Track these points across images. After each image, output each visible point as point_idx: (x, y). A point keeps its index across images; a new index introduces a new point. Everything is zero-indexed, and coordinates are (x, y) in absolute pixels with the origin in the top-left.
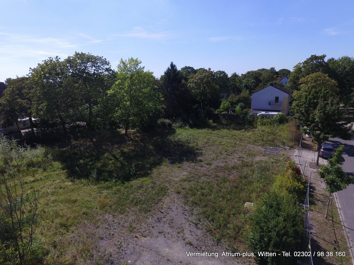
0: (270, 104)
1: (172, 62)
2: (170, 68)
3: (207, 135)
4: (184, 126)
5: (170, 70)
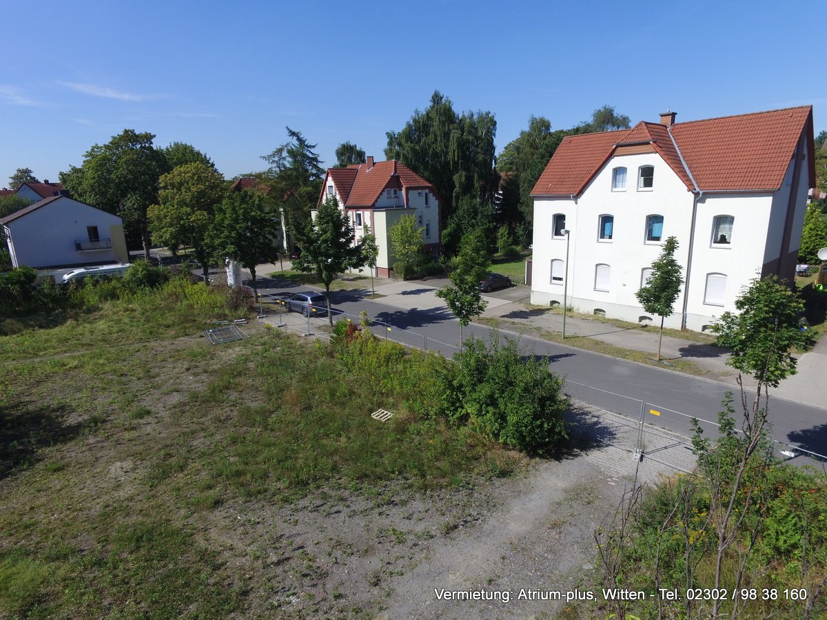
0: (78, 247)
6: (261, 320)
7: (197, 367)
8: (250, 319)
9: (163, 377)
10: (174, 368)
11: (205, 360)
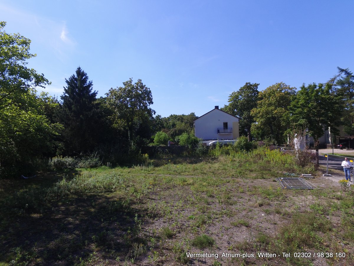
0: (218, 131)
1: (79, 69)
2: (76, 76)
3: (149, 174)
4: (101, 165)
5: (76, 79)
6: (327, 178)
7: (269, 204)
8: (316, 175)
9: (238, 207)
10: (249, 200)
11: (277, 200)
